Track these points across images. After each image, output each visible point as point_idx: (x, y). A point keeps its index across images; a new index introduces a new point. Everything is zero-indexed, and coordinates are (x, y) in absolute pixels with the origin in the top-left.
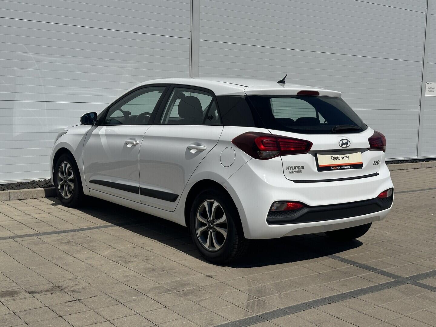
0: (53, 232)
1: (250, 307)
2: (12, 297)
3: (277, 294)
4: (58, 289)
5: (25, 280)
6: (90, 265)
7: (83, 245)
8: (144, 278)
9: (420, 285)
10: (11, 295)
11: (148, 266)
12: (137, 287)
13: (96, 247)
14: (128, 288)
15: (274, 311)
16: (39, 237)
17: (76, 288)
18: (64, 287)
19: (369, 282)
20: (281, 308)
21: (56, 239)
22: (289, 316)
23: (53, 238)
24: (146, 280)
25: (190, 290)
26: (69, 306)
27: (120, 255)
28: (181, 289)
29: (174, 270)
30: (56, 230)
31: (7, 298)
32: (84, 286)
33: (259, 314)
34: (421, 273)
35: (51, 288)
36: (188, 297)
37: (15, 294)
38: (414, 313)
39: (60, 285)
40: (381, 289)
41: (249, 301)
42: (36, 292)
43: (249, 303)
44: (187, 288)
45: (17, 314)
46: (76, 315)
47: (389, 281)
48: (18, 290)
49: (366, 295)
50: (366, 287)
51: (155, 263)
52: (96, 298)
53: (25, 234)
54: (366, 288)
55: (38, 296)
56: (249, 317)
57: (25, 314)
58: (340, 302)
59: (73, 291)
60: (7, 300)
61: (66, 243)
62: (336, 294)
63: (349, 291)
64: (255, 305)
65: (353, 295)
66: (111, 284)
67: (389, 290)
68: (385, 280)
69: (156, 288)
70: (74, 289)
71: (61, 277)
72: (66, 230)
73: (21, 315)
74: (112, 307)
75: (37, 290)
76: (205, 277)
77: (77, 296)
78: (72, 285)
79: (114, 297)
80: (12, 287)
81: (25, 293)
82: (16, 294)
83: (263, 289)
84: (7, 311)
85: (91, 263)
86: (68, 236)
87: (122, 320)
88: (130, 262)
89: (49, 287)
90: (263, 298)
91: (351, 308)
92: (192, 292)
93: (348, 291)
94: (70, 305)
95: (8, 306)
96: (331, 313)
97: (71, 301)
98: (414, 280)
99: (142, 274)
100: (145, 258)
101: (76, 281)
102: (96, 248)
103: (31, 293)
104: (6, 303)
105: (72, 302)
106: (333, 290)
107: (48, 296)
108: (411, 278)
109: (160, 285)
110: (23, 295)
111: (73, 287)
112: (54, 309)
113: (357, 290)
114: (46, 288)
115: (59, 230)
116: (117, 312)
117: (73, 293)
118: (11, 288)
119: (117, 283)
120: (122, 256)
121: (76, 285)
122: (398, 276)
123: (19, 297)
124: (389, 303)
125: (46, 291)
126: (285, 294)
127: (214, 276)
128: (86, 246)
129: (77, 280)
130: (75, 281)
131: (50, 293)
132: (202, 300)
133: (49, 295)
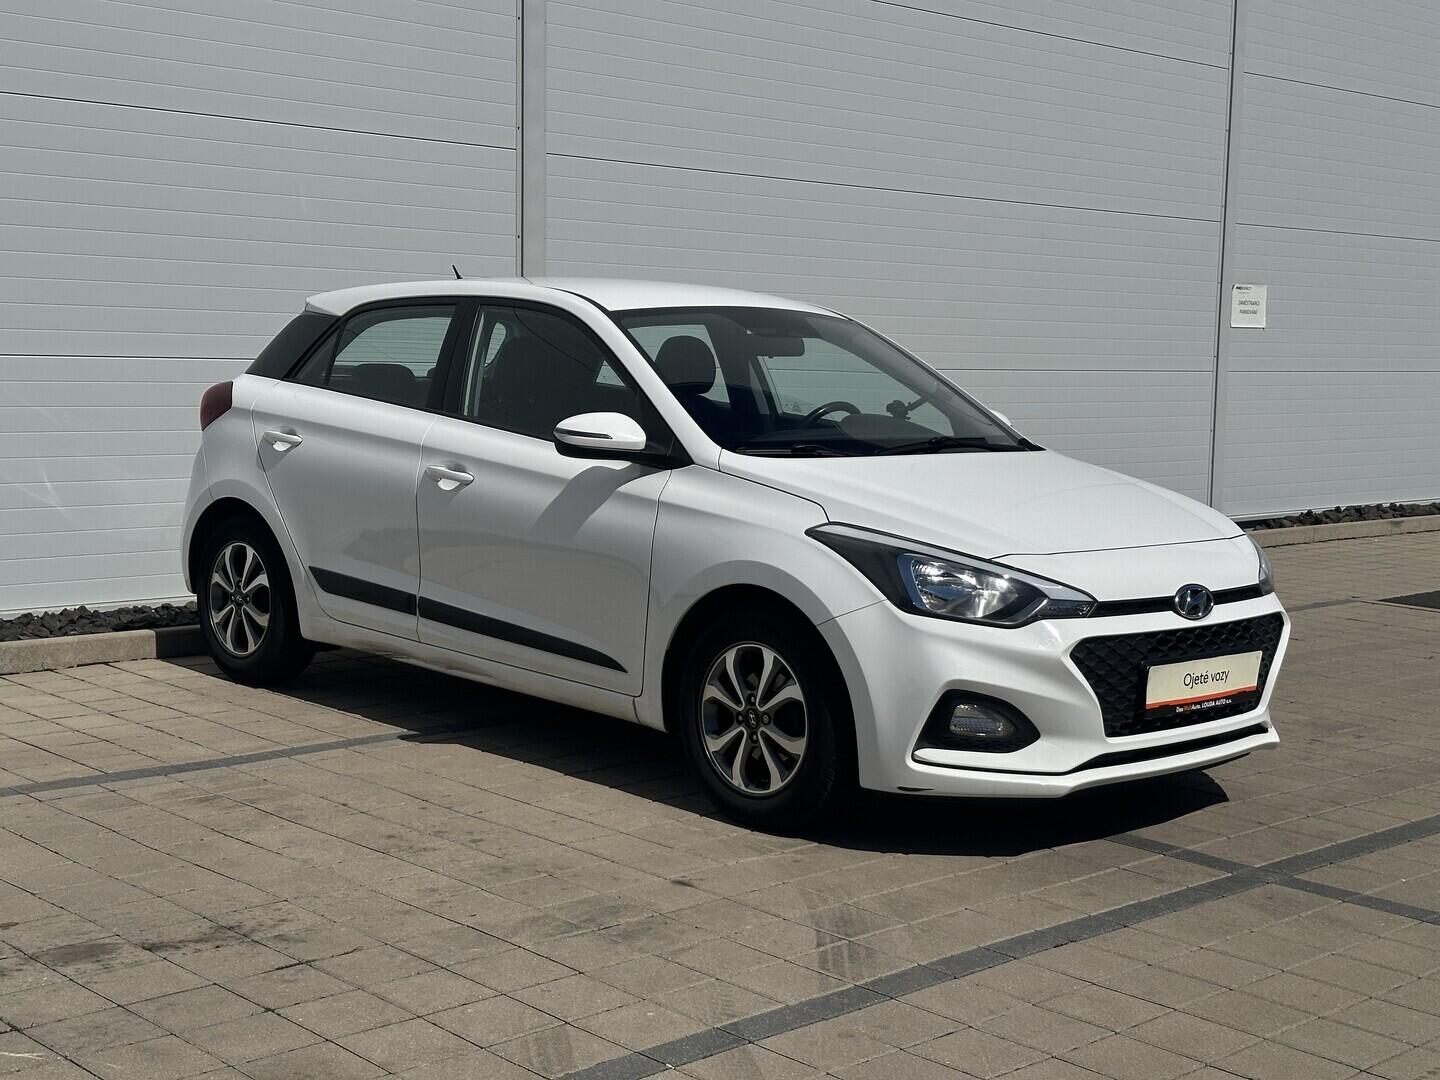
0: (149, 770)
1: (830, 963)
2: (98, 961)
3: (899, 926)
4: (231, 933)
5: (118, 911)
6: (305, 862)
7: (258, 806)
8: (487, 894)
9: (1304, 886)
10: (92, 956)
11: (485, 859)
12: (473, 920)
13: (302, 810)
14: (449, 925)
15: (904, 974)
16: (110, 786)
17: (284, 929)
18: (246, 929)
19: (1158, 883)
20: (923, 963)
21: (165, 790)
22: (953, 984)
23: (157, 789)
24: (492, 899)
25: (639, 923)
26: (286, 981)
27: (384, 829)
28: (609, 921)
29: (568, 868)
30: (158, 764)
31: (82, 966)
32: (309, 922)
33: (863, 982)
34: (1299, 854)
35: (208, 931)
36: (639, 944)
37: (102, 953)
38: (1306, 962)
39: (232, 923)
40: (1195, 902)
41: (822, 949)
42: (166, 946)
43: (825, 952)
44: (627, 920)
45: (132, 1008)
46: (318, 1005)
47: (1214, 879)
48: (108, 941)
49: (1158, 918)
50: (1152, 897)
51: (504, 851)
52: (357, 955)
53: (61, 777)
54: (1154, 899)
55: (177, 956)
56: (836, 990)
57: (160, 1009)
58: (1092, 942)
59: (281, 938)
60: (85, 972)
61: (201, 801)
62: (1070, 920)
63: (1107, 910)
64: (842, 958)
65: (1121, 919)
66: (391, 915)
67: (1222, 903)
68: (1201, 876)
69: (534, 921)
70: (281, 933)
71: (228, 900)
72: (189, 762)
73: (148, 1011)
74: (418, 980)
75: (166, 939)
76: (672, 885)
77: (300, 951)
78: (270, 923)
79: (414, 951)
80: (84, 933)
81: (132, 949)
82: (108, 954)
83: (855, 913)
84: (98, 1003)
85: (305, 856)
86: (201, 781)
87: (462, 1012)
88: (425, 849)
89: (202, 930)
90: (861, 937)
91: (1124, 956)
92: (644, 929)
93: (1103, 907)
94: (287, 977)
95: (94, 987)
96: (1070, 972)
97: (287, 967)
98: (1287, 872)
99: (475, 883)
100: (469, 837)
101: (279, 910)
102: (304, 813)
103: (151, 948)
104: (84, 980)
105: (291, 970)
106: (1059, 908)
107: (206, 954)
108: (1276, 867)
109: (541, 914)
110: (127, 954)
111: (275, 926)
112: (243, 990)
113: (1128, 906)
114: (192, 931)
115: (166, 765)
116: (438, 992)
117: (285, 945)
118: (86, 937)
119: (407, 912)
120: (394, 833)
121: (283, 920)
122: (1235, 864)
123: (118, 961)
124: (1228, 938)
125: (197, 942)
126: (922, 923)
127: (695, 883)
128: (270, 809)
129: (280, 905)
130: (275, 910)
131: (209, 945)
132: (683, 950)
133: (208, 951)
